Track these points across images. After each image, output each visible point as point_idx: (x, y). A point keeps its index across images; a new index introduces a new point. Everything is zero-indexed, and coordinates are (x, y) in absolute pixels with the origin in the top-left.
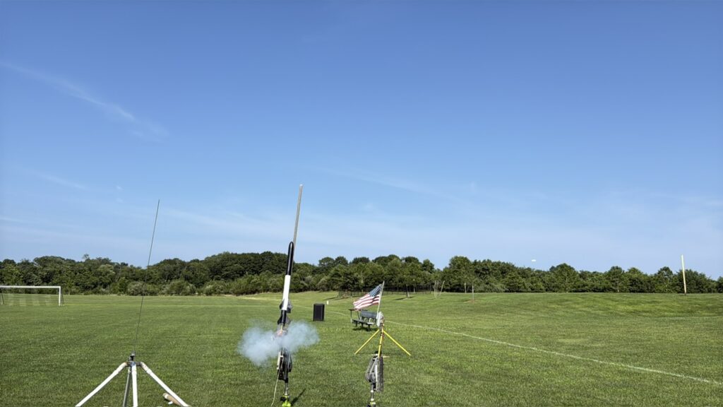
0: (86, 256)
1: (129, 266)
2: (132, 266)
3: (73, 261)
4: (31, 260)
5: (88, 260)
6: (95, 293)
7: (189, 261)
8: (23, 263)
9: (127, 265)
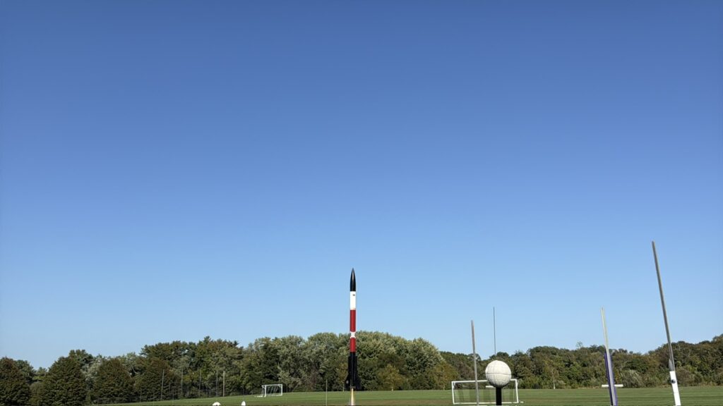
0: (580, 344)
1: (628, 352)
2: (631, 352)
3: (568, 350)
4: (525, 351)
5: (583, 349)
6: (585, 385)
7: (698, 343)
8: (516, 355)
9: (626, 351)
